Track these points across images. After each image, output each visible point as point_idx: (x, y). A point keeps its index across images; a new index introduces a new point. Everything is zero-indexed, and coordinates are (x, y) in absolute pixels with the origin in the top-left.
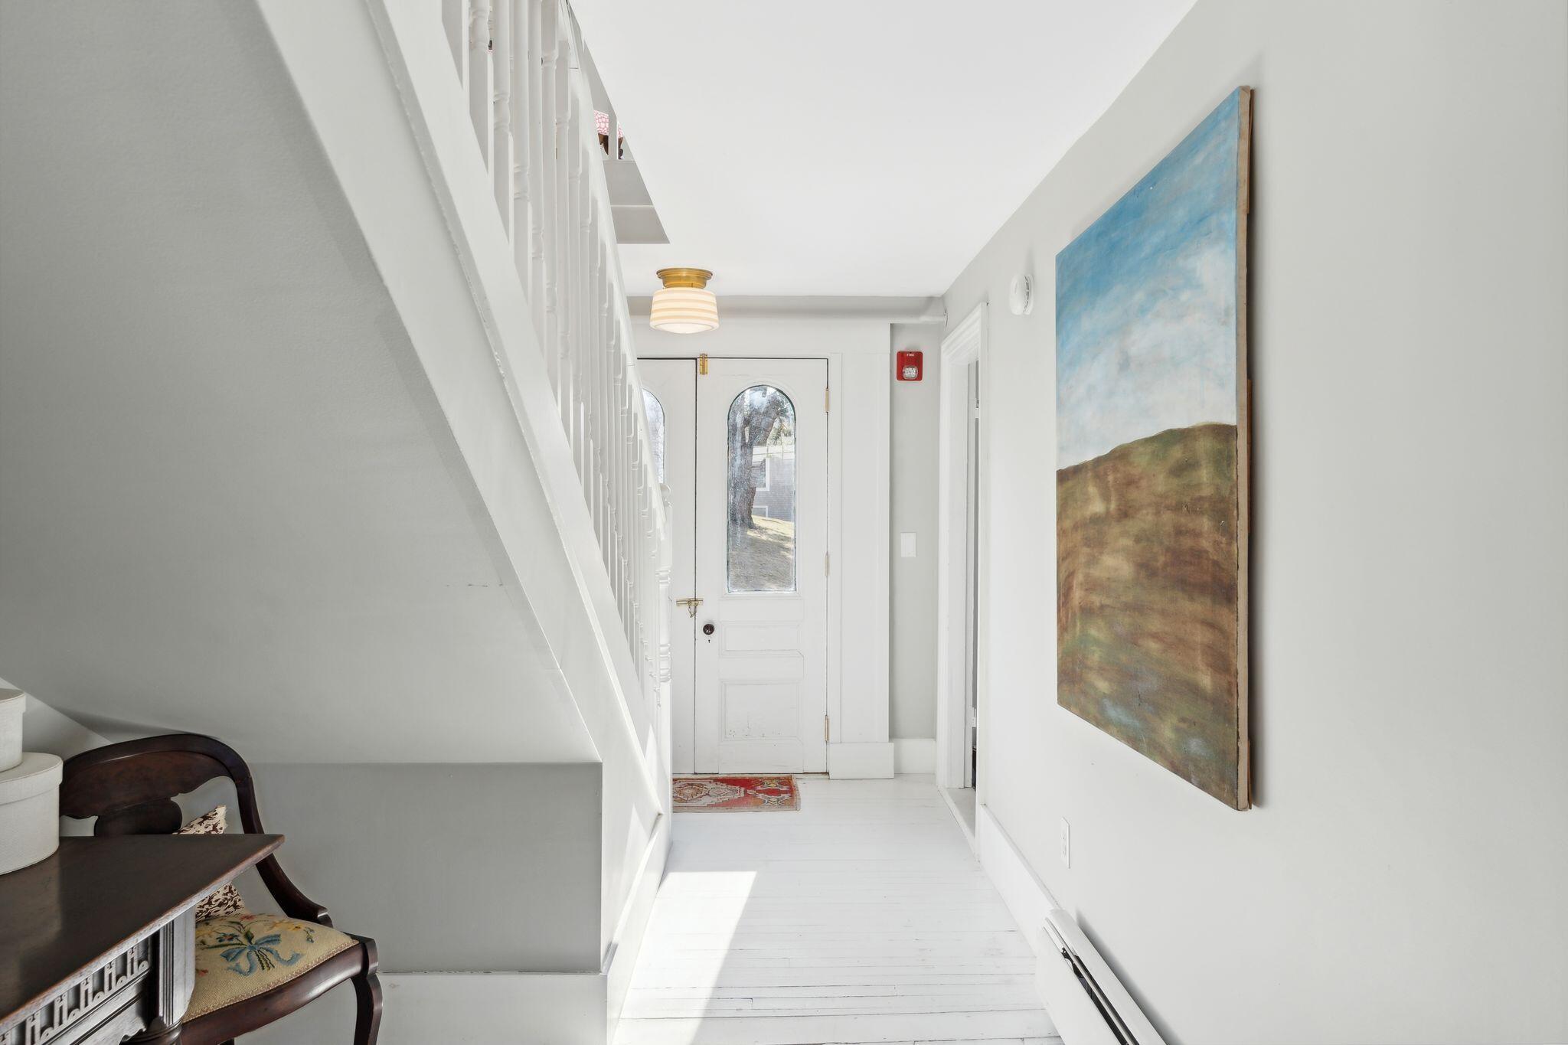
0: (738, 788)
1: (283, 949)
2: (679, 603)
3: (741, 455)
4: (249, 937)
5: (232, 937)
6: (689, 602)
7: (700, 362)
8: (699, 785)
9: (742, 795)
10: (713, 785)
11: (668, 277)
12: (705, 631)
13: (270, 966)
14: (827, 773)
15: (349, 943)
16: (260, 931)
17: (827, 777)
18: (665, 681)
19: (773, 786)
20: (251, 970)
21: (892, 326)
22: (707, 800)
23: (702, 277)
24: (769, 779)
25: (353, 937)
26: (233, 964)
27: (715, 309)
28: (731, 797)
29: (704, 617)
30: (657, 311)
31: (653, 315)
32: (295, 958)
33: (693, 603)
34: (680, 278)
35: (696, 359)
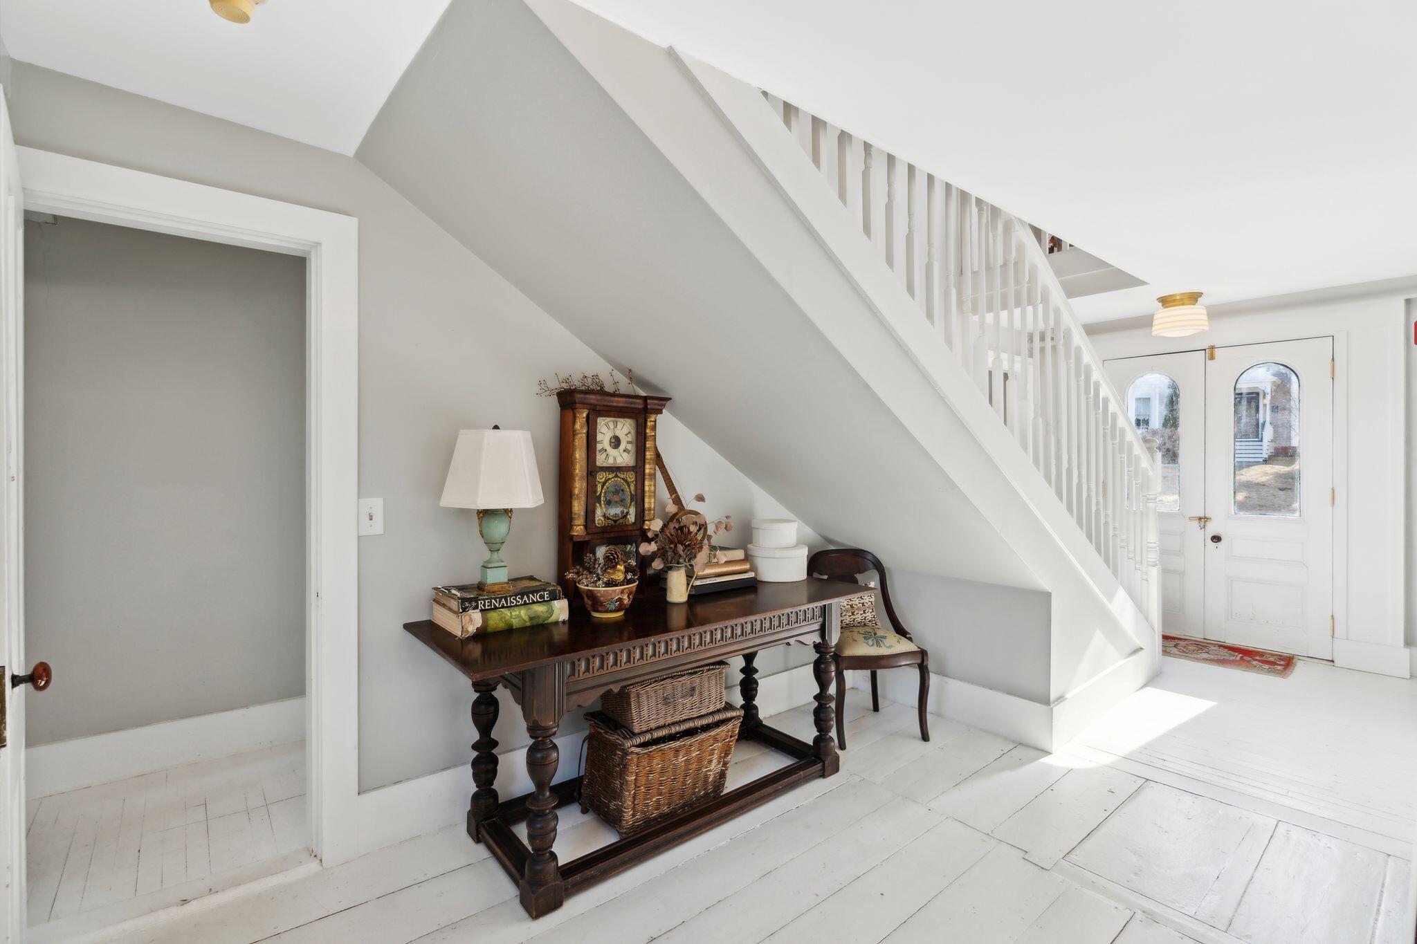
0: (1236, 654)
1: (887, 642)
2: (1191, 519)
3: (1247, 416)
4: (875, 634)
5: (870, 632)
6: (1200, 519)
7: (1211, 352)
8: (1203, 646)
9: (1238, 658)
10: (1216, 648)
11: (1166, 301)
12: (1212, 540)
13: (880, 646)
14: (1332, 661)
15: (916, 649)
16: (880, 633)
17: (1331, 664)
18: (1155, 565)
19: (1272, 659)
20: (872, 645)
21: (1408, 301)
22: (1205, 656)
23: (1194, 298)
24: (1270, 654)
25: (919, 648)
26: (866, 641)
27: (1205, 317)
28: (1227, 658)
29: (1212, 529)
30: (1156, 325)
31: (1154, 328)
32: (890, 647)
33: (1203, 520)
34: (1174, 301)
35: (1205, 350)
